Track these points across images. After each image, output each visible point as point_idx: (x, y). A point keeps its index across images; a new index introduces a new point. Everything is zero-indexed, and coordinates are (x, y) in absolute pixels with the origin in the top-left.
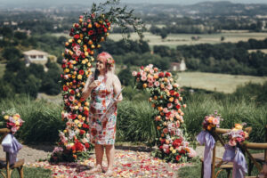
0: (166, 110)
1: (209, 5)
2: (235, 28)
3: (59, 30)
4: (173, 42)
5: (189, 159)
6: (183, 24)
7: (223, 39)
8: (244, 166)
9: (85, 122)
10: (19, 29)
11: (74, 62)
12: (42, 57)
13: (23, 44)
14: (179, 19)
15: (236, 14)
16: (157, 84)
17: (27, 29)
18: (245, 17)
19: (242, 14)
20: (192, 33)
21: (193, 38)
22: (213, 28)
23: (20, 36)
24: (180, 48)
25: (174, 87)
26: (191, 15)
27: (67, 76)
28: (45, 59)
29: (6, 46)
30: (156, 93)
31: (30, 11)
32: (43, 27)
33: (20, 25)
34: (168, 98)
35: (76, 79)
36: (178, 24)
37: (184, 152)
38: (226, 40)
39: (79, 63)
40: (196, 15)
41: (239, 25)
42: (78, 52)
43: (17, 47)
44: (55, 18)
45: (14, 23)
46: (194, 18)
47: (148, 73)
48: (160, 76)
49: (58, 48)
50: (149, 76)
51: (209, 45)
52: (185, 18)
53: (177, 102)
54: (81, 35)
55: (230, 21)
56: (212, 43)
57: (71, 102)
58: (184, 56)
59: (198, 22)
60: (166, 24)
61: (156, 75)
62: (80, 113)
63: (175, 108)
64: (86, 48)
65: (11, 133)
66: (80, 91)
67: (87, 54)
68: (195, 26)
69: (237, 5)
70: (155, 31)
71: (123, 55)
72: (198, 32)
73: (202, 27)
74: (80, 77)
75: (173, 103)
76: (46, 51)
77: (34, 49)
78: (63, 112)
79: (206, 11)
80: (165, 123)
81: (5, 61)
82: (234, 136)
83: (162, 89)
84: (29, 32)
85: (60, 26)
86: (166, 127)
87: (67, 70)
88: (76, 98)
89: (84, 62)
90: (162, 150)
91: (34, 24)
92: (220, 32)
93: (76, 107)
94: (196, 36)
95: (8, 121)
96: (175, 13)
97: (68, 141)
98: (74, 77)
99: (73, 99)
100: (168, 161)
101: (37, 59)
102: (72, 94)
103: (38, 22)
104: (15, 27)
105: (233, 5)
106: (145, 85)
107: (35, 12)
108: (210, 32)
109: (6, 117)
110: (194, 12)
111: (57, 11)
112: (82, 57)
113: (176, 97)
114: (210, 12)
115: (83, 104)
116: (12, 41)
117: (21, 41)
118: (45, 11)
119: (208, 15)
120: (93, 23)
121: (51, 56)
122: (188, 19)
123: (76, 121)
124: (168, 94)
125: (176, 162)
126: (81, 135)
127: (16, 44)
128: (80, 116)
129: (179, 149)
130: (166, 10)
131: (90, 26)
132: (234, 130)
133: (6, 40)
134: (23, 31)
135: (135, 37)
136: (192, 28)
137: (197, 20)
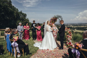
0: (68, 36)
4: (75, 27)
15: (83, 24)
25: (70, 31)
38: (81, 27)
53: (71, 34)
63: (70, 35)
68: (77, 25)
70: (73, 26)
83: (67, 31)
90: (67, 44)
129: (70, 45)
131: (53, 19)
135: (71, 26)
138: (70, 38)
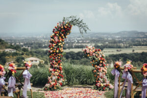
0: (98, 67)
1: (125, 33)
2: (140, 45)
3: (45, 47)
5: (110, 89)
6: (112, 43)
7: (133, 51)
8: (131, 80)
9: (60, 73)
10: (24, 47)
11: (55, 45)
12: (36, 61)
13: (26, 54)
14: (110, 40)
15: (141, 38)
16: (94, 54)
17: (29, 47)
18: (145, 39)
19: (144, 38)
20: (117, 48)
21: (117, 51)
22: (128, 45)
23: (25, 50)
24: (110, 56)
25: (102, 56)
26: (116, 38)
27: (51, 51)
28: (38, 62)
29: (17, 55)
30: (94, 59)
31: (30, 37)
32: (37, 46)
33: (25, 45)
34: (99, 61)
35: (56, 52)
36: (109, 43)
37: (107, 86)
38: (135, 52)
39: (57, 45)
40: (119, 38)
41: (142, 43)
42: (57, 40)
43: (23, 56)
44: (43, 40)
45: (21, 44)
46: (118, 40)
47: (90, 49)
48: (96, 51)
49: (45, 56)
50: (90, 51)
51: (126, 54)
52: (113, 40)
53: (104, 63)
54: (58, 32)
55: (137, 41)
56: (128, 53)
57: (53, 64)
58: (113, 60)
59: (120, 42)
60: (103, 43)
61: (94, 51)
62: (57, 69)
63: (103, 66)
64: (60, 38)
65: (27, 69)
66: (58, 58)
67: (61, 40)
68: (118, 44)
69: (141, 33)
70: (97, 47)
71: (80, 60)
72: (120, 47)
73: (122, 45)
74: (58, 51)
75: (102, 63)
76: (38, 58)
77: (32, 57)
78: (50, 69)
79: (124, 36)
80: (98, 73)
81: (17, 63)
82: (127, 67)
83: (97, 57)
84: (29, 48)
85: (46, 45)
86: (99, 75)
87: (52, 48)
88: (56, 61)
89: (59, 44)
90: (97, 86)
91: (32, 44)
92: (132, 47)
93: (56, 66)
94: (119, 49)
95: (26, 64)
96: (107, 37)
97: (52, 82)
98: (55, 52)
99: (54, 62)
100: (100, 90)
101: (34, 62)
102: (54, 59)
103: (34, 43)
104: (22, 46)
105: (138, 33)
106: (89, 55)
107: (33, 37)
108: (126, 47)
109: (25, 62)
110: (118, 37)
111: (45, 37)
112: (59, 42)
113: (103, 61)
114: (127, 36)
115: (59, 64)
116: (21, 53)
117: (25, 53)
118: (38, 37)
119: (125, 38)
120: (63, 26)
121: (41, 61)
122: (115, 40)
123: (56, 73)
124: (100, 59)
125: (103, 90)
126: (58, 79)
127: (23, 54)
128: (57, 70)
129: (105, 84)
130: (103, 36)
131: (62, 27)
132: (127, 64)
133: (18, 52)
134: (26, 48)
136: (117, 45)
137: (119, 41)
138: (103, 71)
